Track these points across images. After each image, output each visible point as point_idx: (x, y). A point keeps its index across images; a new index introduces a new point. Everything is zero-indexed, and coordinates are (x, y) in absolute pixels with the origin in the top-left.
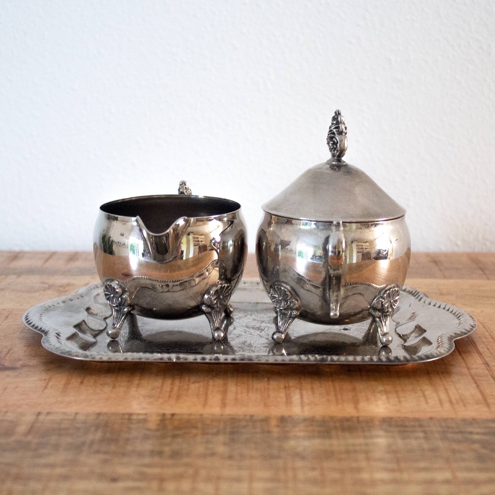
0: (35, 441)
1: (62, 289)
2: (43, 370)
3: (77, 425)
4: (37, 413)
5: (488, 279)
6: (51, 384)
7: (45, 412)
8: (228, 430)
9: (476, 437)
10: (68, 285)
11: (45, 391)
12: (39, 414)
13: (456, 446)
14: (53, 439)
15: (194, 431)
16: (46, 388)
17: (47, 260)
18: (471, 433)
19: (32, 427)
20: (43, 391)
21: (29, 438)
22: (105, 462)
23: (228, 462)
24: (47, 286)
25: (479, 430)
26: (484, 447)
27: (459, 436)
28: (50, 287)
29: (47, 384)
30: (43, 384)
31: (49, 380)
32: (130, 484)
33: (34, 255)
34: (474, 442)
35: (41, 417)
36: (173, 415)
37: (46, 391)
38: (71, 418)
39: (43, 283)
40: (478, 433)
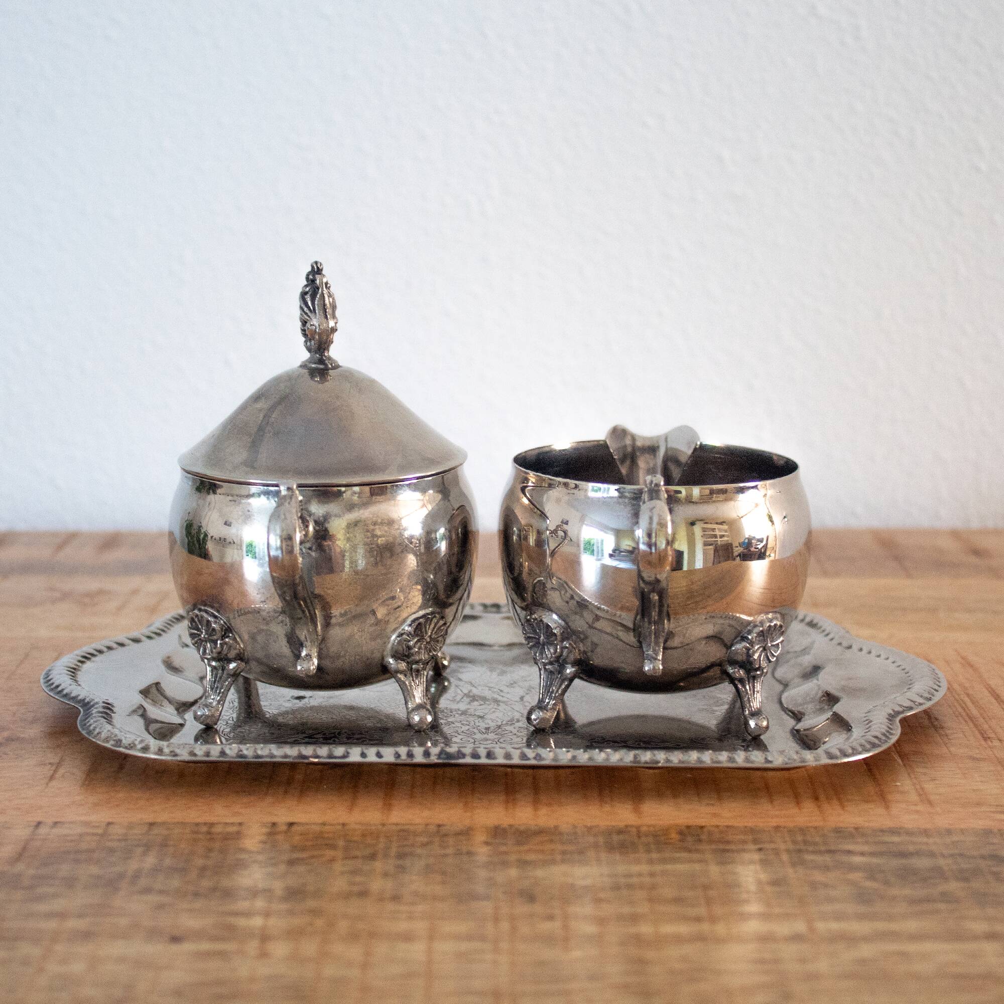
0: (32, 872)
1: (87, 600)
2: (48, 747)
3: (109, 844)
4: (35, 824)
5: (909, 576)
6: (61, 771)
7: (50, 821)
8: (394, 851)
9: (857, 859)
10: (101, 592)
11: (51, 784)
12: (39, 824)
13: (818, 876)
14: (65, 869)
15: (330, 853)
16: (52, 778)
17: (60, 547)
18: (849, 852)
19: (24, 849)
20: (47, 784)
21: (20, 867)
22: (160, 907)
23: (390, 906)
24: (57, 595)
25: (866, 848)
26: (872, 878)
27: (827, 858)
28: (65, 596)
29: (55, 771)
30: (47, 771)
31: (59, 765)
32: (205, 946)
33: (34, 538)
34: (853, 868)
35: (43, 831)
36: (291, 824)
37: (54, 783)
38: (100, 831)
39: (52, 589)
40: (862, 854)
